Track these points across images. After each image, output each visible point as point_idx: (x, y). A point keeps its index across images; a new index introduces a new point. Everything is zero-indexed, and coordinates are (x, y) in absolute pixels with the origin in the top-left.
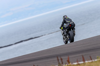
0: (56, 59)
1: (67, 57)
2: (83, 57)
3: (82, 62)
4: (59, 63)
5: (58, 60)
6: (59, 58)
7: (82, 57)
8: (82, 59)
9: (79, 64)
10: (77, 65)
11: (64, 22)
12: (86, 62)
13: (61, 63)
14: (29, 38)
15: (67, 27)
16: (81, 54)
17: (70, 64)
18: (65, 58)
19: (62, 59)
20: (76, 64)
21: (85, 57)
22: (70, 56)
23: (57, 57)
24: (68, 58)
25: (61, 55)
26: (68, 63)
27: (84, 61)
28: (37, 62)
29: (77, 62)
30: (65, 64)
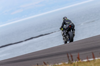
0: (66, 56)
1: (77, 54)
2: (93, 54)
3: (92, 59)
4: (69, 60)
5: (68, 57)
6: (69, 55)
7: (91, 54)
8: (92, 56)
9: (89, 61)
10: (87, 62)
11: (64, 23)
12: (96, 59)
13: (71, 60)
14: (39, 35)
15: (67, 28)
16: (91, 51)
17: (80, 61)
18: (75, 55)
19: (72, 56)
20: (86, 60)
21: (94, 54)
22: (80, 53)
23: (68, 54)
24: (79, 55)
25: (71, 52)
26: (78, 59)
27: (94, 58)
28: (47, 59)
29: (87, 59)
30: (75, 61)
